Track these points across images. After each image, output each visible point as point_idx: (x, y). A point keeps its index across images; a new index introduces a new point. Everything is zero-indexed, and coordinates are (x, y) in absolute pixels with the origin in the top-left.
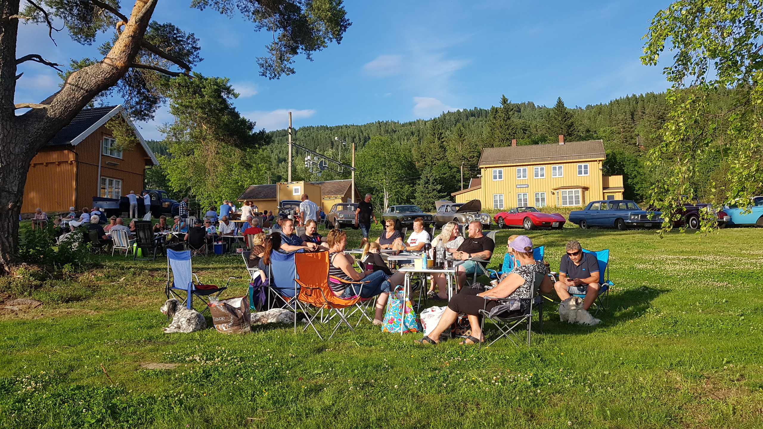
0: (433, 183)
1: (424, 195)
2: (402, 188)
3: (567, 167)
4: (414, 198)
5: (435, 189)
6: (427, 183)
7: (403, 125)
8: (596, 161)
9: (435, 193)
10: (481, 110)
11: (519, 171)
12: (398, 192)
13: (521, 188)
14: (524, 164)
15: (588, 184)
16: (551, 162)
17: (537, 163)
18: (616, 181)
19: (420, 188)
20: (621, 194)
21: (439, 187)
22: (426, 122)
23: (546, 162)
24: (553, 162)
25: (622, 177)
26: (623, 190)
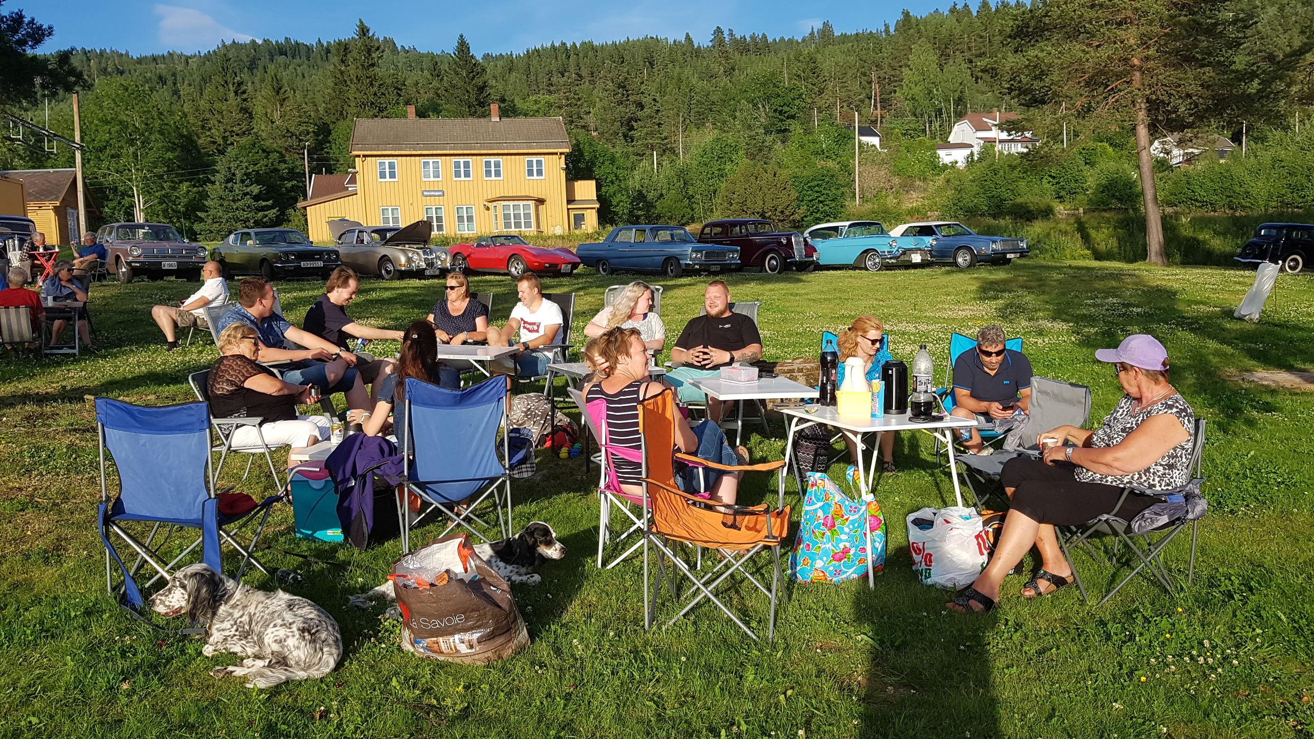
0: (243, 181)
1: (226, 203)
2: (174, 189)
3: (509, 163)
4: (204, 209)
5: (247, 194)
6: (229, 180)
7: (140, 61)
8: (556, 154)
9: (248, 200)
10: (297, 43)
11: (426, 164)
12: (166, 196)
13: (431, 196)
14: (435, 152)
15: (543, 192)
16: (482, 152)
17: (458, 152)
18: (586, 189)
19: (215, 190)
20: (594, 211)
21: (255, 189)
22: (187, 59)
23: (473, 152)
24: (485, 152)
25: (594, 182)
26: (598, 206)
